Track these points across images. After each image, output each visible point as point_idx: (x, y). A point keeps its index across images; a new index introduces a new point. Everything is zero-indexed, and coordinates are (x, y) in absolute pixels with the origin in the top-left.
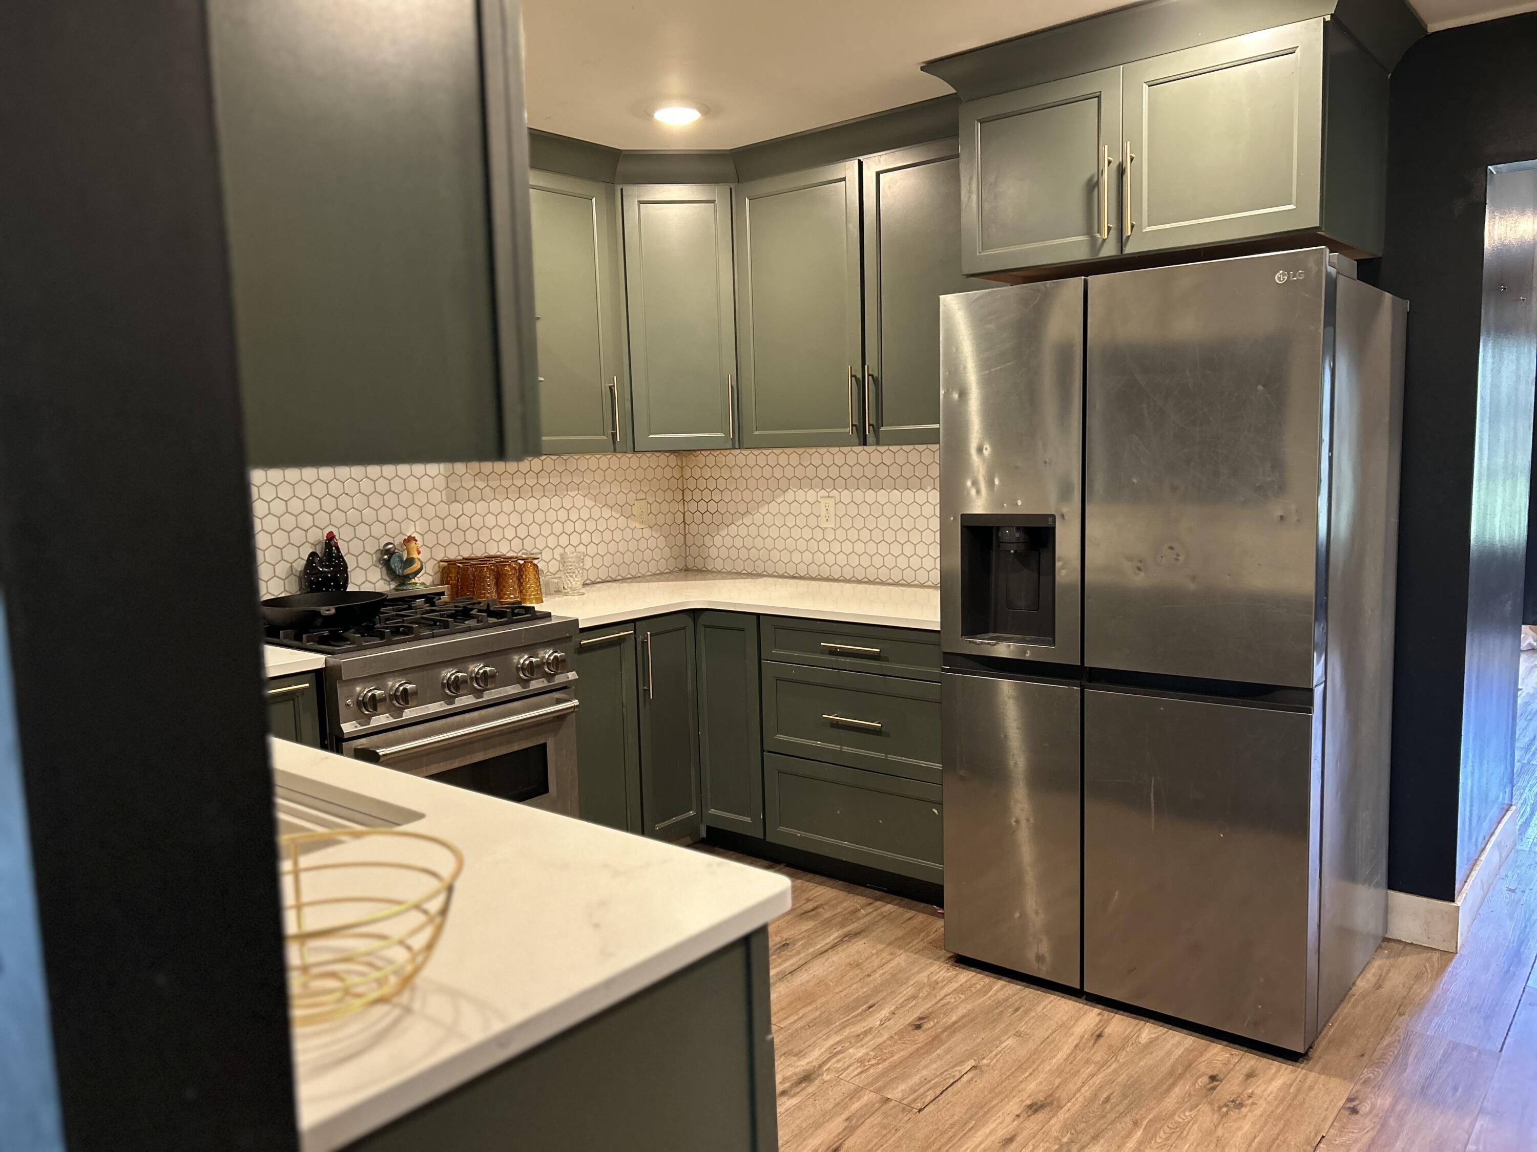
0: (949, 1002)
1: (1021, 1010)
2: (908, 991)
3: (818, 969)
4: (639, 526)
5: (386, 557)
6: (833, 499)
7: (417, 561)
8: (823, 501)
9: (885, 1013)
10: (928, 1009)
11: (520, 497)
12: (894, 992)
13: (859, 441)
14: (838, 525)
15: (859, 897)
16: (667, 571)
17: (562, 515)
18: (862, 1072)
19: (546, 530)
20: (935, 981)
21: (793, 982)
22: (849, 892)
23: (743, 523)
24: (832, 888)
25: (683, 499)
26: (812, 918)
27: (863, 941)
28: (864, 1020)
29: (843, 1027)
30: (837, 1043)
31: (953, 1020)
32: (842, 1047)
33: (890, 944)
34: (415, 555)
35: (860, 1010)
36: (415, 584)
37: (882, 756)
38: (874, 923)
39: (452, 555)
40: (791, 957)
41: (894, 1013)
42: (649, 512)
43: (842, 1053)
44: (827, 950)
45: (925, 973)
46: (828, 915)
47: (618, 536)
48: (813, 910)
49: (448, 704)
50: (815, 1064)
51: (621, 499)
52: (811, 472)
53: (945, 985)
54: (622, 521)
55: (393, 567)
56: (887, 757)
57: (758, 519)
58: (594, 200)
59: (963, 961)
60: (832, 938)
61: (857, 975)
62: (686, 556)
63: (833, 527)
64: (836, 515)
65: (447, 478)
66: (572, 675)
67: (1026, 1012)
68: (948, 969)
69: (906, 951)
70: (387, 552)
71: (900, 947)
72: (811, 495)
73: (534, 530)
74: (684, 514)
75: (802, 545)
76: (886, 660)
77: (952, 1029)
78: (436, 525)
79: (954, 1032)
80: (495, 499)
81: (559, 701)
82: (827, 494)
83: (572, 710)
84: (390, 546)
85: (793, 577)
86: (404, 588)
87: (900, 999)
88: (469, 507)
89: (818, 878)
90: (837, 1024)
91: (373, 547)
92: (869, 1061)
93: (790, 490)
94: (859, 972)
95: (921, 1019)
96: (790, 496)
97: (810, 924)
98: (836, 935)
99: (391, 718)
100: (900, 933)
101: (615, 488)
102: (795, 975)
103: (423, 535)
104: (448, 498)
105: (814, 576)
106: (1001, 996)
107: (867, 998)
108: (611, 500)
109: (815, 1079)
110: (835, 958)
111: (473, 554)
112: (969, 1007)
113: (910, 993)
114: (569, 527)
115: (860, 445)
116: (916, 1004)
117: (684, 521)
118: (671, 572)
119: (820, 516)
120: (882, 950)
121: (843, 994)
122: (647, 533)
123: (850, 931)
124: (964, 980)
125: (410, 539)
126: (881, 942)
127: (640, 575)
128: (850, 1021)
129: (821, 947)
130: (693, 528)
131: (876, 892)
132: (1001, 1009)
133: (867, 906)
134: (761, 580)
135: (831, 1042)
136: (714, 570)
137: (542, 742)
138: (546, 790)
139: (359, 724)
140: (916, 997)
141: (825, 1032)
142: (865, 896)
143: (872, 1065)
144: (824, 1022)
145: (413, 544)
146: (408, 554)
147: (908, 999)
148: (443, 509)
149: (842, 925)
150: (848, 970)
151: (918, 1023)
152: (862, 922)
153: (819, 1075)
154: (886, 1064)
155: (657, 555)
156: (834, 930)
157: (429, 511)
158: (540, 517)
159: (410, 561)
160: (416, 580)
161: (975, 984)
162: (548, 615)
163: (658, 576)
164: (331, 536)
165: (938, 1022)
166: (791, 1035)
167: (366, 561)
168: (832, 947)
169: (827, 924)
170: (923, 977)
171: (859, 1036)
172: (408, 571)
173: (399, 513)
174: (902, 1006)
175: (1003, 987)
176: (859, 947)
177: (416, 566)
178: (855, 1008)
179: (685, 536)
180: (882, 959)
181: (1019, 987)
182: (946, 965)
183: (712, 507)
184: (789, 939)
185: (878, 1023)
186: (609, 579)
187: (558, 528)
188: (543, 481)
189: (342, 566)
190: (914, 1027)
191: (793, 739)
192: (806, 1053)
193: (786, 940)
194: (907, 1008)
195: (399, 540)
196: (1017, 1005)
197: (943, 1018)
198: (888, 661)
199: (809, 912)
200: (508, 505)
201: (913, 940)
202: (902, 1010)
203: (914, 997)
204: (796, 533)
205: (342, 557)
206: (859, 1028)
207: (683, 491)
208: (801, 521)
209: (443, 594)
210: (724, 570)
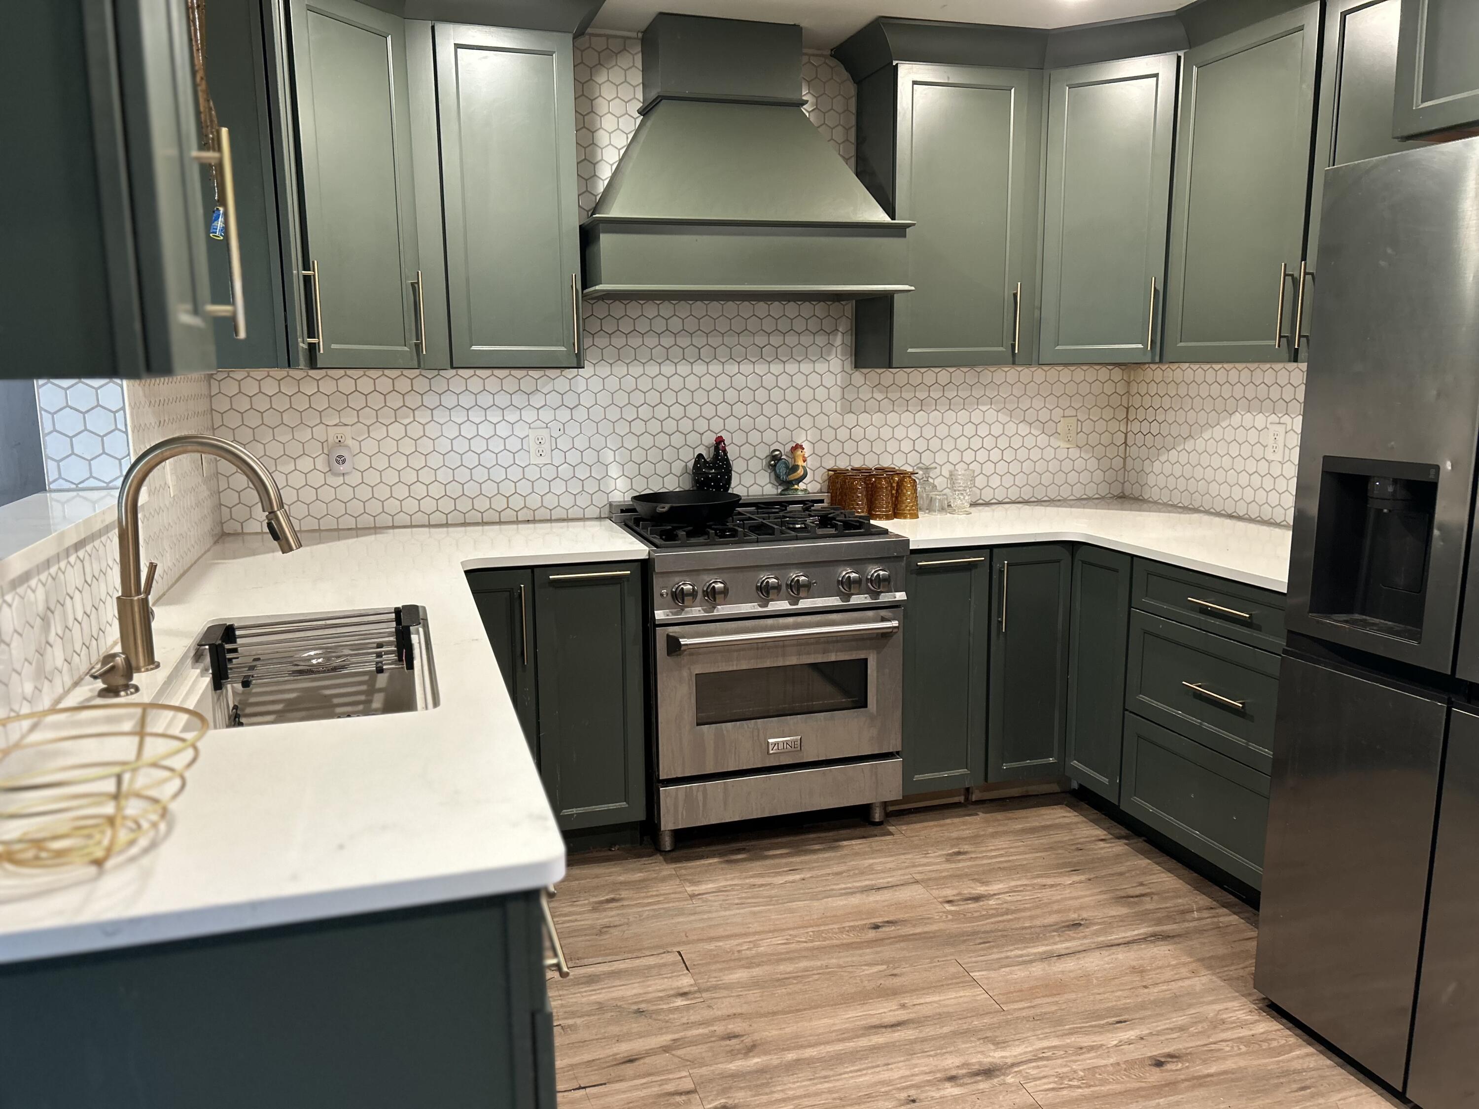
0: (1222, 1049)
1: (1309, 1091)
2: (1179, 1019)
3: (1095, 962)
4: (1063, 445)
5: (773, 462)
6: (1284, 426)
7: (801, 468)
8: (1273, 428)
9: (1132, 1034)
10: (1187, 1048)
11: (921, 410)
12: (1162, 1015)
13: (1290, 357)
14: (1286, 458)
15: (1204, 896)
16: (1097, 496)
17: (969, 430)
18: (1053, 1089)
19: (949, 445)
20: (1222, 1019)
21: (1055, 966)
22: (1196, 888)
23: (1184, 449)
24: (1180, 879)
25: (1127, 417)
26: (1129, 905)
27: (1170, 947)
28: (1101, 1033)
29: (1071, 1033)
30: (1049, 1048)
31: (1209, 1071)
32: (1054, 1054)
33: (1199, 960)
34: (800, 463)
35: (1102, 1022)
36: (797, 490)
37: (1242, 742)
38: (1200, 931)
39: (843, 464)
40: (1074, 939)
41: (1142, 1039)
42: (1079, 430)
43: (1048, 1060)
44: (1119, 945)
45: (1217, 1007)
46: (1150, 906)
47: (1035, 454)
48: (1137, 896)
49: (760, 606)
50: (1009, 1061)
51: (1044, 415)
52: (1262, 392)
53: (1232, 1028)
54: (1043, 440)
55: (778, 471)
56: (1247, 744)
57: (1200, 444)
58: (1013, 90)
59: (1275, 1010)
60: (1136, 932)
61: (1133, 981)
62: (1125, 482)
63: (1280, 460)
64: (1285, 445)
65: (843, 389)
66: (901, 596)
67: (1313, 1096)
68: (1250, 1011)
69: (1213, 974)
70: (774, 458)
71: (1210, 968)
72: (1260, 420)
73: (935, 444)
74: (1126, 434)
75: (1244, 479)
76: (1259, 628)
77: (1200, 1081)
78: (829, 434)
79: (1201, 1085)
80: (893, 411)
81: (883, 619)
82: (1277, 420)
83: (890, 630)
84: (777, 453)
85: (1230, 516)
86: (786, 493)
87: (1162, 1025)
88: (864, 418)
89: (1173, 863)
90: (1067, 1027)
91: (763, 452)
92: (1070, 1080)
93: (1237, 413)
94: (1138, 979)
95: (1171, 1056)
96: (1236, 419)
97: (1123, 911)
98: (1142, 931)
99: (702, 611)
100: (1221, 951)
101: (1038, 403)
102: (1062, 960)
103: (814, 444)
104: (842, 409)
105: (1253, 517)
106: (1297, 1065)
107: (1126, 1009)
108: (1031, 415)
109: (997, 1076)
110: (1120, 956)
111: (864, 464)
112: (1242, 1063)
113: (1180, 1023)
114: (976, 443)
115: (1290, 361)
116: (1179, 1037)
117: (1125, 443)
118: (1103, 498)
119: (1267, 446)
120: (1184, 964)
121: (1098, 997)
122: (1074, 453)
123: (1163, 931)
124: (1262, 1031)
125: (798, 447)
126: (1190, 955)
127: (1061, 498)
128: (1083, 1030)
129: (1116, 939)
130: (1133, 451)
131: (1231, 896)
132: (1282, 1080)
133: (1206, 909)
134: (1196, 516)
135: (1046, 1043)
136: (1150, 499)
137: (863, 656)
138: (865, 706)
139: (671, 612)
140: (1183, 1030)
141: (1047, 1030)
142: (1212, 898)
143: (1071, 1086)
144: (1055, 1021)
145: (799, 452)
146: (795, 461)
147: (1172, 1029)
148: (836, 419)
149: (1159, 922)
150: (1127, 973)
151: (1163, 1060)
152: (1186, 925)
153: (1004, 1074)
154: (1087, 1091)
155: (1085, 477)
156: (1146, 924)
157: (822, 421)
158: (942, 430)
159: (795, 468)
160: (802, 486)
161: (1274, 1039)
162: (885, 532)
163: (1083, 501)
164: (720, 440)
165: (1187, 1067)
166: (1007, 1022)
167: (756, 465)
168: (1128, 943)
169: (1142, 917)
170: (1210, 1010)
171: (1081, 1048)
172: (792, 477)
173: (791, 422)
174: (1158, 1034)
175: (1307, 1055)
176: (1162, 951)
177: (800, 472)
178: (1100, 1017)
179: (1125, 459)
180: (1176, 974)
181: (1329, 1062)
182: (1253, 1006)
183: (1155, 430)
184: (1086, 920)
185: (1115, 1042)
186: (1020, 499)
187: (962, 443)
188: (950, 394)
189: (724, 468)
190: (1154, 1062)
191: (1155, 703)
192: (1009, 1046)
193: (1082, 920)
194: (1162, 1038)
195: (788, 448)
196: (1308, 1083)
197: (1198, 1065)
198: (1260, 631)
199: (1132, 897)
200: (907, 418)
201: (1232, 964)
202: (1155, 1038)
203: (1182, 1029)
204: (1239, 464)
205: (727, 460)
206: (1085, 1041)
207: (1127, 409)
208: (1246, 450)
209: (822, 501)
210: (1160, 501)
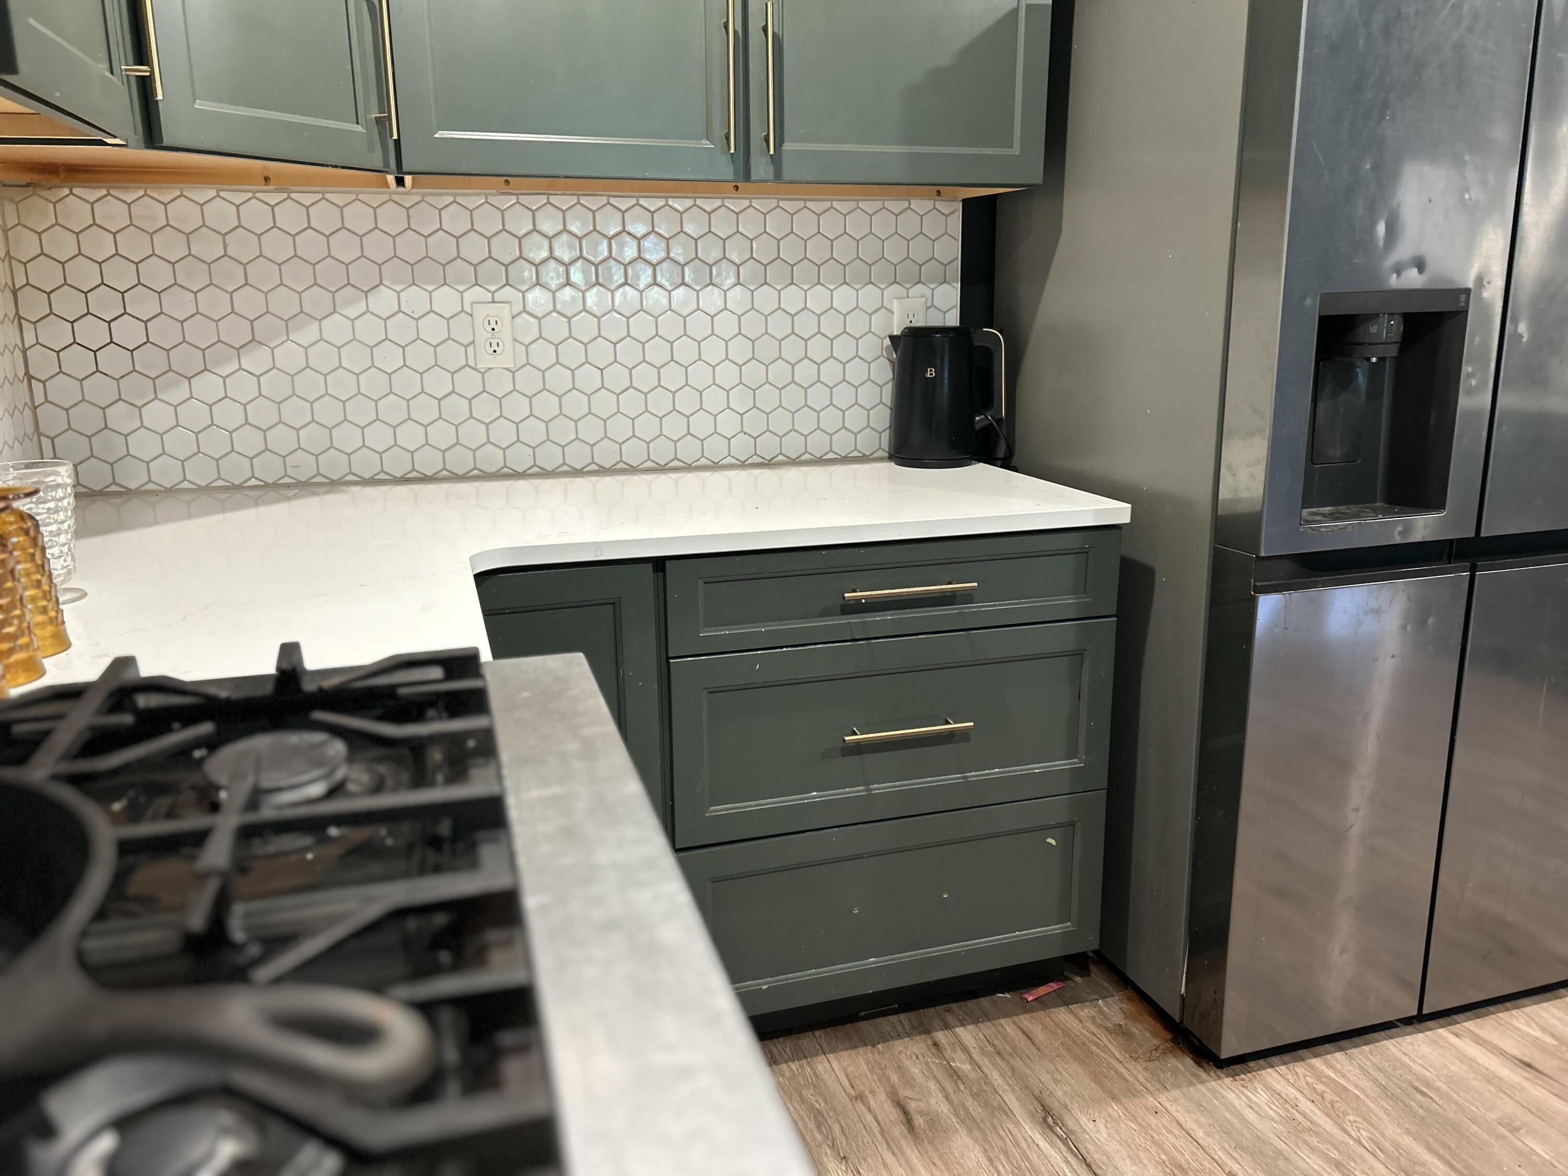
1: (1423, 1089)
20: (1283, 1118)
23: (241, 369)
25: (18, 314)
45: (1249, 1114)
52: (442, 247)
57: (288, 355)
63: (511, 365)
64: (514, 339)
67: (1432, 1087)
69: (1153, 1094)
72: (446, 299)
74: (25, 353)
82: (488, 297)
93: (382, 289)
96: (384, 300)
98: (1032, 1133)
106: (1363, 1083)
117: (27, 372)
119: (471, 343)
124: (1292, 1090)
130: (62, 389)
156: (1011, 1126)
169: (979, 1122)
175: (1333, 1068)
176: (1102, 1133)
182: (1227, 1081)
183: (128, 336)
196: (1402, 1084)
199: (909, 1121)
204: (406, 384)
